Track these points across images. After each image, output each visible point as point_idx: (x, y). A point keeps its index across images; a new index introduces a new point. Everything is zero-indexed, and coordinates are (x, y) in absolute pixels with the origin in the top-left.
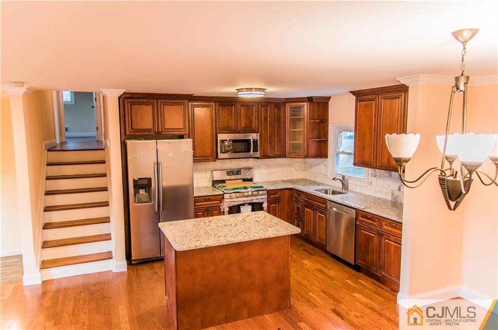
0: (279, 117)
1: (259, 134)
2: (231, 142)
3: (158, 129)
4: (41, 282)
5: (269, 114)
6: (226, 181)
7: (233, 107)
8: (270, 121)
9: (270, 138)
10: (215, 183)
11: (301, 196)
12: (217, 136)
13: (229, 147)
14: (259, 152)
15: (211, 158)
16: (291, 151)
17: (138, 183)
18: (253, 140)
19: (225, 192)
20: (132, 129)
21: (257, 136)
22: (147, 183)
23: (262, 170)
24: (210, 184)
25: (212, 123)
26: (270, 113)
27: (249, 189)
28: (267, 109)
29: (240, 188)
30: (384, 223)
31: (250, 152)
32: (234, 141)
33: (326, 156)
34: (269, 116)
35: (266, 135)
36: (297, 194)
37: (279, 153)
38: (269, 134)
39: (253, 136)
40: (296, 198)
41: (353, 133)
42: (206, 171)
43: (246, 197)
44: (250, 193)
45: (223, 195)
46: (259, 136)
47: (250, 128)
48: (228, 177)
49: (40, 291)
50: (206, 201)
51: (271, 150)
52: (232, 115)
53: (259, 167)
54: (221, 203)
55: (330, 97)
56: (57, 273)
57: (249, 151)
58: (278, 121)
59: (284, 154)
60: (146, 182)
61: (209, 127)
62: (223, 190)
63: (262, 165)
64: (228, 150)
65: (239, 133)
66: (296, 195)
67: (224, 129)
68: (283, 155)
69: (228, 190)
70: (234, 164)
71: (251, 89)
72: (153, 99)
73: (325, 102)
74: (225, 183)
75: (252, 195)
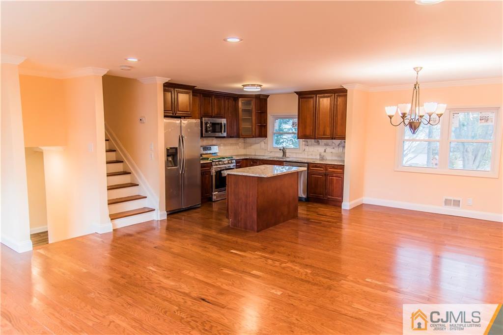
0: (235, 108)
1: (226, 119)
2: (211, 124)
3: (175, 111)
4: (112, 231)
5: (230, 105)
6: (203, 155)
7: (211, 98)
8: (231, 110)
9: (231, 123)
13: (209, 128)
14: (226, 133)
16: (243, 133)
17: (170, 151)
18: (224, 123)
19: (213, 160)
21: (225, 121)
27: (226, 159)
28: (229, 101)
29: (221, 158)
30: (328, 168)
31: (222, 132)
33: (266, 136)
35: (229, 121)
37: (236, 134)
39: (223, 121)
41: (297, 119)
43: (226, 164)
45: (211, 163)
47: (220, 114)
48: (204, 152)
49: (112, 237)
50: (202, 167)
51: (232, 131)
52: (210, 104)
55: (269, 96)
56: (122, 223)
58: (235, 110)
59: (239, 134)
60: (174, 151)
62: (210, 159)
65: (214, 118)
67: (206, 114)
68: (238, 136)
72: (172, 87)
73: (264, 99)
75: (229, 163)
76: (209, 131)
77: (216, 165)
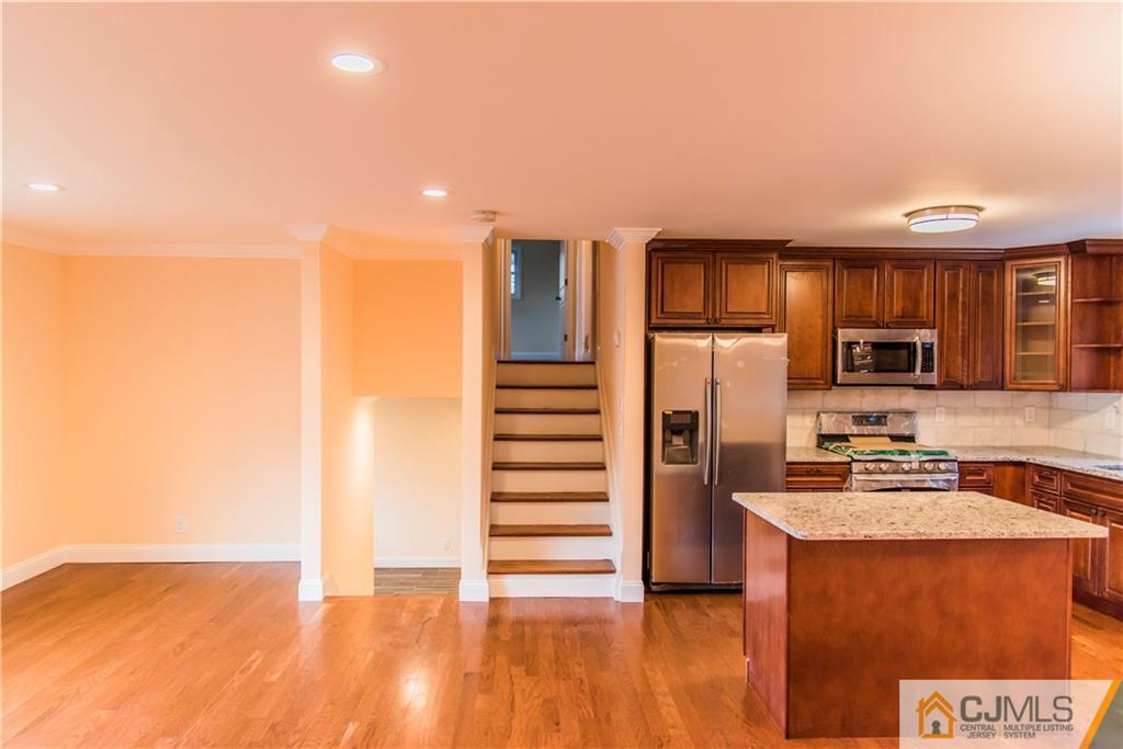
0: (987, 293)
1: (936, 331)
2: (869, 348)
3: (714, 314)
4: (488, 600)
5: (961, 286)
6: (851, 439)
7: (876, 270)
8: (964, 303)
9: (963, 342)
10: (824, 440)
11: (1052, 480)
12: (835, 333)
13: (864, 357)
14: (935, 374)
15: (822, 382)
16: (1019, 374)
17: (672, 421)
18: (923, 344)
19: (856, 457)
20: (662, 312)
21: (932, 336)
22: (689, 422)
23: (937, 419)
24: (813, 442)
25: (826, 305)
26: (964, 285)
27: (913, 456)
28: (957, 275)
29: (892, 453)
31: (914, 371)
32: (876, 346)
33: (1119, 388)
34: (963, 290)
35: (954, 335)
36: (1040, 477)
37: (988, 378)
38: (960, 333)
39: (921, 337)
40: (1036, 486)
42: (803, 414)
43: (907, 472)
44: (915, 466)
45: (849, 463)
46: (936, 335)
47: (914, 317)
48: (855, 430)
49: (484, 615)
50: (809, 474)
51: (966, 369)
52: (872, 288)
53: (931, 411)
54: (844, 481)
56: (517, 587)
57: (911, 369)
58: (983, 302)
59: (1000, 379)
60: (687, 420)
61: (820, 312)
62: (849, 452)
63: (938, 406)
64: (861, 364)
65: (888, 327)
66: (1037, 479)
67: (853, 319)
68: (997, 383)
69: (862, 453)
70: (870, 401)
71: (946, 208)
72: (706, 251)
74: (848, 441)
75: (921, 471)
76: (862, 367)
77: (868, 472)
